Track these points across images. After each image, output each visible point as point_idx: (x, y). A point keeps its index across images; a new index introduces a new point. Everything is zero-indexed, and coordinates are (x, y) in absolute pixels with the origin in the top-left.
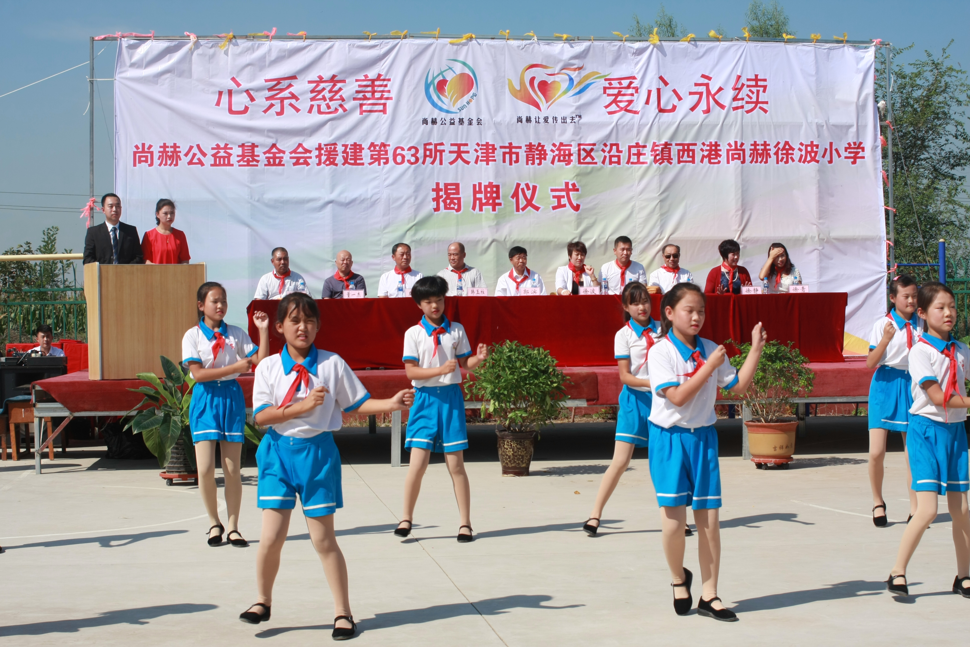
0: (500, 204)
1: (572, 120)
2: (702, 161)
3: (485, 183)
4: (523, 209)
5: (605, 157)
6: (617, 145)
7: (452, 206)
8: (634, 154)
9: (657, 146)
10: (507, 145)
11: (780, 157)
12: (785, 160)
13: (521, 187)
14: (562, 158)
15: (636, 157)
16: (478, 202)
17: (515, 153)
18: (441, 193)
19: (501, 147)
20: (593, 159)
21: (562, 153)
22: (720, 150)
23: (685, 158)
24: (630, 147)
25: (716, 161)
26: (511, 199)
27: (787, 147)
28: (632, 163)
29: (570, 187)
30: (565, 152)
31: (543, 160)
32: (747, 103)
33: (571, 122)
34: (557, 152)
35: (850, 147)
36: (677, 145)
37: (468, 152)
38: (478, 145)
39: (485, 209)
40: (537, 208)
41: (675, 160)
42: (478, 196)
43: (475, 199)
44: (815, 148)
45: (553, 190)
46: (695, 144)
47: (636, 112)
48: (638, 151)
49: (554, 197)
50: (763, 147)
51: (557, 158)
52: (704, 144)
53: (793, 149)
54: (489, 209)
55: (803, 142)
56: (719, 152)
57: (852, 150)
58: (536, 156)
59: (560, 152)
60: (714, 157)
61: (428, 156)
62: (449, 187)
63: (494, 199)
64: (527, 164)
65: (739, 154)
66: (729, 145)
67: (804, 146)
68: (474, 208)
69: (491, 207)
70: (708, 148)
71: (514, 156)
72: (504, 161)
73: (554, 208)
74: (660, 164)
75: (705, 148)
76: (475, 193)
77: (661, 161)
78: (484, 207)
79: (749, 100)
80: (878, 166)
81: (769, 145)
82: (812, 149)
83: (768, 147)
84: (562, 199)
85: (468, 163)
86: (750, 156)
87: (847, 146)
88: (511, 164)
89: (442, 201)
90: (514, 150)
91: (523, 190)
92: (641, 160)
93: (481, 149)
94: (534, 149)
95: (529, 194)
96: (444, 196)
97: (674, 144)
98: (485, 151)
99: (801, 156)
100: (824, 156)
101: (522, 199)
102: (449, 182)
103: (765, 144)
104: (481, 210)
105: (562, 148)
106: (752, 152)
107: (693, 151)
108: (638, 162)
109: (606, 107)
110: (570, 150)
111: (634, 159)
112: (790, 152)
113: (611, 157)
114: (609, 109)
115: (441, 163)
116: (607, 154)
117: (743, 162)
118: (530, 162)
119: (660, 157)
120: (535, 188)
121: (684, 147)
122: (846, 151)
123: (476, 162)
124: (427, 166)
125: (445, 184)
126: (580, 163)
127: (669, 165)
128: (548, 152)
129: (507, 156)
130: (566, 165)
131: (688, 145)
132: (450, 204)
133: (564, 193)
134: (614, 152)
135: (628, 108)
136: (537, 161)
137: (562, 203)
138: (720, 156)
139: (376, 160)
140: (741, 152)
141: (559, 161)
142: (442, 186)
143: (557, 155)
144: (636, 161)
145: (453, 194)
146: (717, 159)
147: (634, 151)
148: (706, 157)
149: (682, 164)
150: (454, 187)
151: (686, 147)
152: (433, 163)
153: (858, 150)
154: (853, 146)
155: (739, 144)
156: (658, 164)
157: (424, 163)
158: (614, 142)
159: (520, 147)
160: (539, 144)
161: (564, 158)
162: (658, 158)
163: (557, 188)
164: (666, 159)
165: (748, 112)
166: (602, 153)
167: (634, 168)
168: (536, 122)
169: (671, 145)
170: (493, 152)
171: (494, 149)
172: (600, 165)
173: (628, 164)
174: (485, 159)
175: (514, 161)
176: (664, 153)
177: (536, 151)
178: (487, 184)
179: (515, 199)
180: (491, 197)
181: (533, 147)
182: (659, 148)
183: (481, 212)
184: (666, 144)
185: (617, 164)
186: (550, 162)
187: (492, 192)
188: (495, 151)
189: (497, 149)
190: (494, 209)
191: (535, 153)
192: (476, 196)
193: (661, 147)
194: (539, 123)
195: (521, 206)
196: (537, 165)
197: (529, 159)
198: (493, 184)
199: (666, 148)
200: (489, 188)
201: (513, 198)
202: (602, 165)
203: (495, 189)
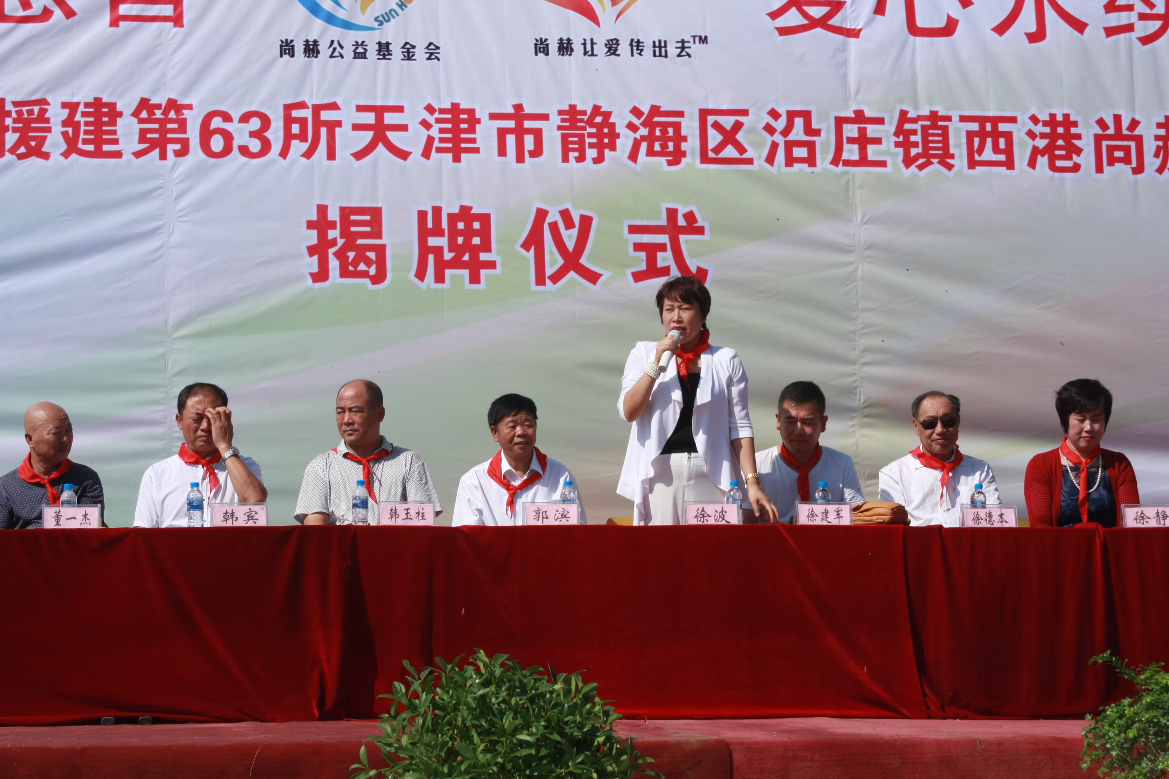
0: (492, 265)
1: (683, 48)
2: (1032, 164)
3: (450, 207)
4: (556, 278)
5: (774, 146)
6: (806, 115)
7: (362, 267)
8: (851, 140)
9: (914, 121)
10: (511, 111)
13: (549, 219)
14: (657, 147)
15: (856, 147)
16: (431, 257)
17: (530, 131)
18: (333, 234)
19: (493, 116)
20: (741, 149)
21: (658, 133)
22: (1079, 137)
23: (988, 154)
24: (840, 122)
25: (1068, 164)
26: (523, 251)
28: (848, 163)
29: (682, 222)
30: (664, 132)
31: (607, 151)
32: (1143, 17)
33: (679, 56)
34: (644, 131)
36: (964, 119)
37: (403, 128)
38: (430, 109)
39: (452, 276)
40: (593, 277)
41: (960, 161)
42: (433, 241)
43: (424, 250)
45: (634, 229)
46: (1013, 120)
47: (854, 33)
48: (862, 132)
49: (638, 247)
51: (644, 146)
52: (1034, 119)
54: (463, 276)
56: (1076, 142)
58: (588, 140)
59: (652, 132)
60: (1063, 153)
61: (295, 137)
62: (353, 218)
63: (475, 251)
64: (565, 159)
65: (1127, 150)
66: (1101, 123)
68: (421, 274)
69: (465, 273)
70: (1047, 130)
71: (529, 141)
72: (502, 152)
73: (638, 276)
74: (921, 167)
75: (1039, 129)
76: (424, 233)
77: (921, 161)
78: (448, 273)
79: (1147, 11)
84: (660, 255)
85: (403, 155)
86: (1157, 155)
88: (520, 159)
89: (335, 254)
90: (528, 124)
91: (554, 227)
92: (871, 157)
93: (438, 121)
94: (582, 121)
95: (570, 237)
96: (341, 242)
97: (956, 118)
98: (449, 126)
101: (551, 252)
102: (354, 203)
104: (440, 278)
105: (656, 119)
106: (1161, 143)
107: (1008, 136)
108: (863, 161)
109: (774, 15)
110: (677, 126)
111: (851, 152)
113: (790, 146)
114: (780, 22)
115: (331, 155)
116: (779, 138)
117: (1139, 169)
118: (572, 155)
119: (919, 150)
120: (586, 222)
121: (982, 127)
123: (426, 154)
124: (294, 161)
125: (342, 209)
126: (705, 159)
127: (945, 170)
128: (621, 128)
129: (511, 140)
130: (670, 163)
131: (996, 120)
132: (356, 263)
133: (663, 239)
134: (798, 133)
135: (831, 22)
136: (591, 153)
137: (660, 264)
138: (1079, 151)
139: (153, 145)
140: (1133, 144)
141: (651, 152)
142: (334, 215)
143: (643, 138)
144: (856, 157)
145: (365, 235)
146: (1071, 159)
147: (851, 130)
148: (1043, 152)
149: (979, 169)
150: (368, 218)
151: (988, 127)
152: (308, 154)
155: (1125, 123)
156: (913, 168)
157: (284, 153)
158: (798, 108)
159: (545, 117)
160: (596, 110)
161: (664, 146)
162: (914, 152)
163: (645, 223)
164: (935, 156)
165: (1146, 40)
166: (766, 135)
167: (853, 176)
168: (585, 53)
169: (949, 119)
170: (472, 130)
171: (473, 121)
172: (760, 165)
173: (837, 165)
174: (450, 145)
175: (529, 152)
176: (930, 138)
177: (588, 127)
178: (456, 210)
179: (532, 250)
180: (467, 246)
181: (579, 117)
182: (917, 126)
183: (440, 286)
184: (934, 116)
185: (806, 165)
186: (627, 154)
187: (469, 233)
188: (477, 126)
189: (482, 121)
190: (475, 279)
191: (586, 132)
192: (426, 241)
193: (921, 123)
194: (593, 55)
195: (549, 270)
196: (592, 162)
197: (570, 146)
198: (473, 212)
199: (934, 126)
200: (461, 221)
201: (528, 250)
202: (767, 166)
203: (476, 225)
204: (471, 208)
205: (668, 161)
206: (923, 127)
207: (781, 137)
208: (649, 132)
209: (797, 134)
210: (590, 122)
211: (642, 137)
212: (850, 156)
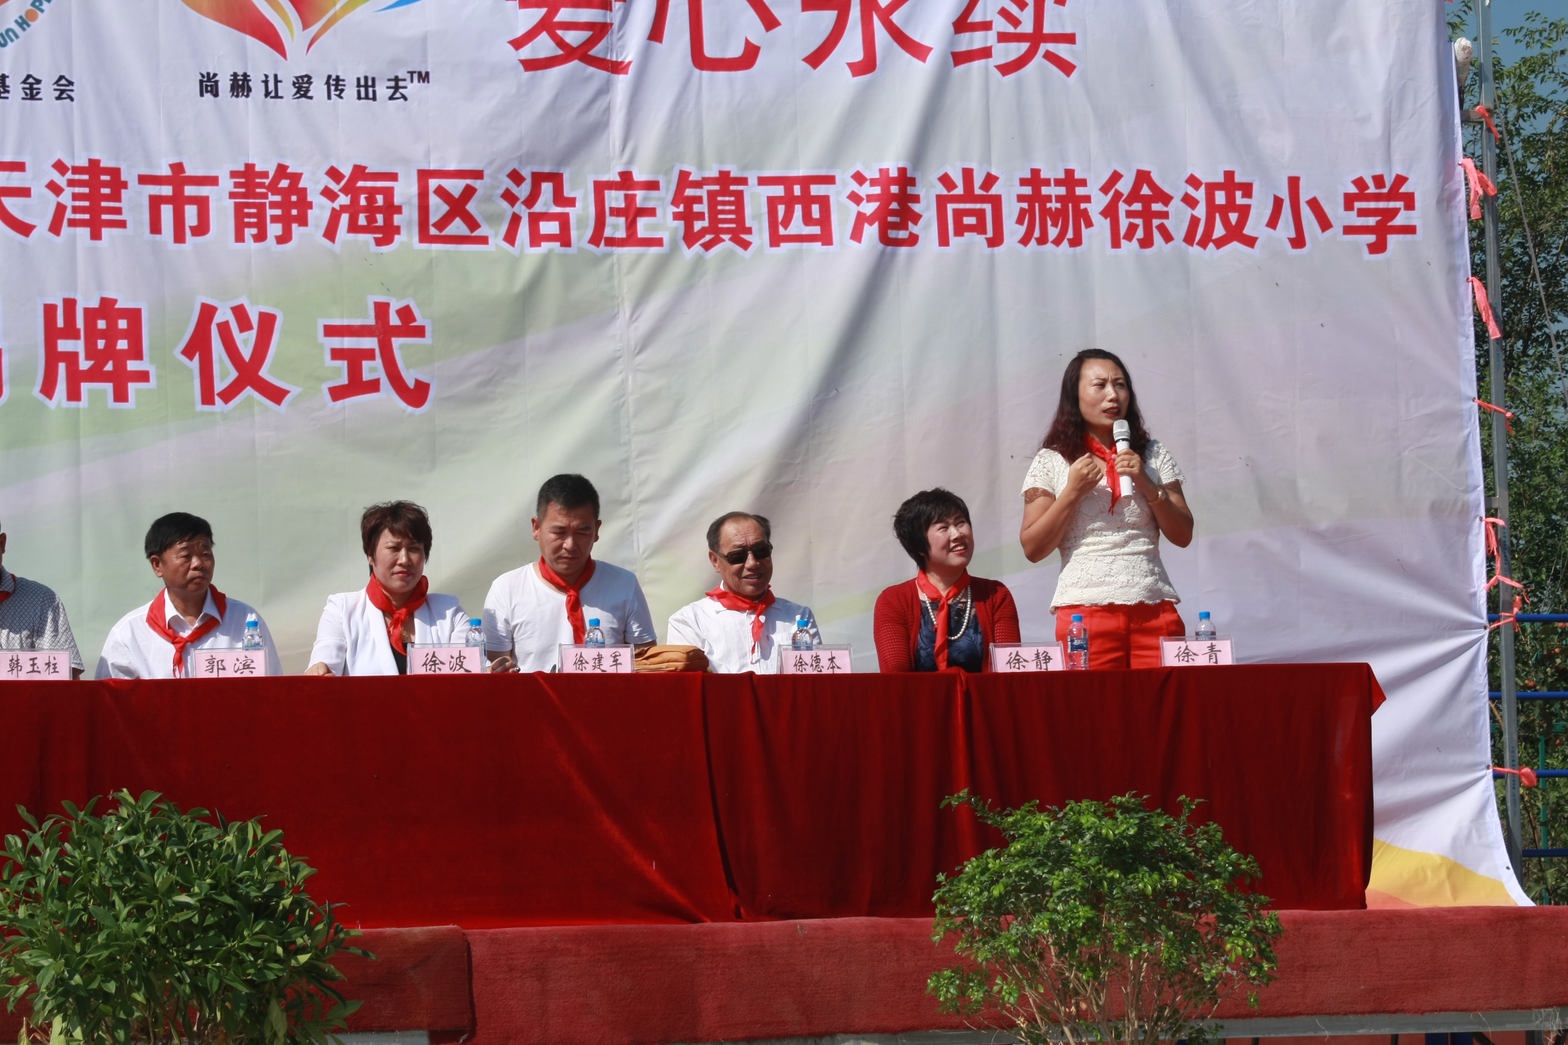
0: (143, 376)
1: (396, 88)
2: (856, 236)
3: (87, 300)
4: (228, 395)
5: (515, 220)
6: (557, 179)
8: (616, 212)
9: (698, 184)
10: (168, 172)
11: (1124, 223)
12: (1140, 234)
13: (218, 318)
14: (362, 220)
15: (622, 220)
16: (62, 367)
17: (193, 200)
19: (144, 180)
20: (473, 224)
21: (363, 202)
22: (916, 199)
23: (797, 226)
24: (601, 187)
25: (903, 234)
26: (184, 359)
27: (1145, 190)
28: (612, 242)
29: (394, 320)
30: (371, 200)
31: (295, 226)
32: (1003, 38)
33: (391, 98)
34: (344, 200)
35: (1362, 196)
36: (763, 181)
37: (25, 192)
38: (60, 167)
39: (90, 391)
40: (276, 395)
41: (760, 236)
42: (64, 345)
43: (52, 357)
44: (1238, 194)
45: (331, 331)
46: (829, 180)
47: (618, 67)
48: (630, 199)
49: (337, 354)
50: (1062, 191)
51: (345, 218)
52: (859, 177)
53: (1166, 199)
54: (105, 391)
55: (1198, 175)
56: (914, 206)
57: (1372, 205)
58: (270, 212)
59: (355, 201)
60: (897, 220)
63: (121, 358)
64: (240, 237)
65: (980, 214)
66: (946, 181)
67: (1202, 189)
68: (48, 389)
69: (108, 388)
70: (877, 191)
71: (191, 214)
72: (155, 227)
73: (337, 393)
74: (707, 246)
75: (866, 190)
76: (52, 334)
77: (708, 237)
78: (85, 387)
79: (1010, 29)
80: (1459, 262)
81: (1083, 183)
82: (1230, 198)
83: (1080, 191)
84: (366, 364)
85: (25, 229)
86: (1020, 221)
87: (1353, 189)
88: (179, 237)
90: (190, 191)
91: (224, 328)
92: (642, 233)
93: (71, 183)
94: (262, 185)
95: (246, 342)
97: (753, 181)
98: (86, 190)
99: (1194, 221)
100: (1273, 223)
101: (221, 361)
103: (1070, 180)
104: (74, 394)
105: (360, 184)
106: (1025, 205)
107: (824, 202)
108: (631, 239)
109: (518, 44)
110: (388, 193)
111: (616, 227)
112: (1156, 207)
113: (535, 219)
114: (526, 52)
116: (521, 209)
117: (995, 241)
118: (249, 232)
119: (706, 223)
120: (267, 321)
121: (789, 190)
122: (1348, 206)
123: (55, 228)
126: (425, 237)
127: (739, 250)
128: (314, 196)
129: (167, 211)
130: (379, 242)
131: (807, 181)
133: (370, 343)
134: (545, 202)
135: (593, 52)
136: (274, 230)
137: (367, 376)
138: (916, 218)
140: (988, 207)
141: (354, 228)
143: (344, 209)
144: (621, 234)
146: (906, 227)
147: (615, 199)
148: (870, 220)
149: (785, 246)
151: (797, 190)
153: (1392, 205)
154: (1372, 189)
155: (979, 179)
156: (697, 247)
158: (547, 169)
159: (212, 181)
160: (282, 170)
161: (371, 219)
162: (698, 225)
163: (346, 322)
164: (726, 231)
165: (1005, 69)
166: (505, 204)
167: (618, 259)
168: (267, 94)
169: (743, 181)
170: (116, 196)
171: (118, 185)
172: (497, 245)
173: (597, 244)
174: (87, 216)
175: (191, 228)
176: (720, 208)
177: (270, 194)
178: (95, 304)
179: (197, 358)
180: (111, 352)
181: (258, 180)
182: (703, 192)
183: (73, 404)
184: (724, 179)
185: (558, 244)
186: (322, 231)
187: (111, 334)
188: (123, 191)
189: (130, 185)
190: (121, 396)
191: (267, 201)
192: (55, 345)
193: (707, 188)
194: (277, 96)
195: (219, 385)
196: (274, 241)
197: (246, 220)
198: (117, 306)
199: (725, 192)
200: (102, 318)
201: (191, 358)
202: (506, 245)
203: (123, 324)
204: (115, 301)
205: (376, 239)
206: (710, 193)
207: (523, 207)
208: (352, 201)
209: (545, 204)
210: (273, 188)
211: (341, 206)
212: (614, 233)
